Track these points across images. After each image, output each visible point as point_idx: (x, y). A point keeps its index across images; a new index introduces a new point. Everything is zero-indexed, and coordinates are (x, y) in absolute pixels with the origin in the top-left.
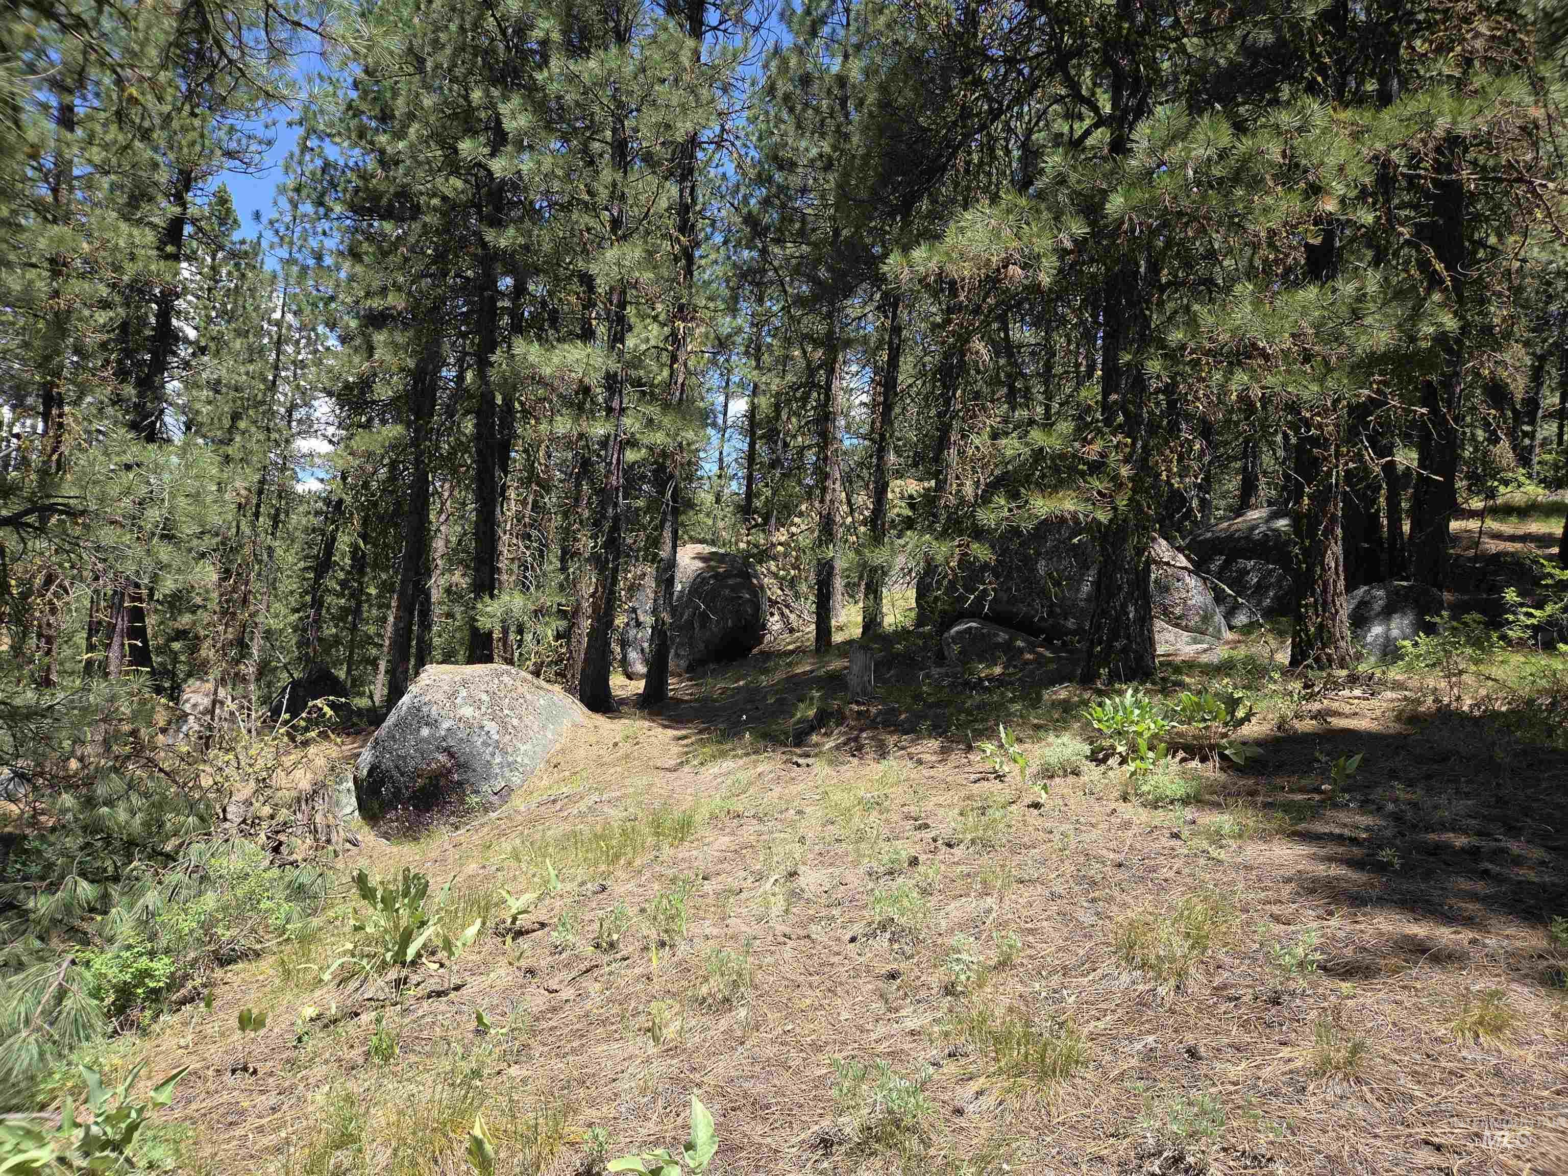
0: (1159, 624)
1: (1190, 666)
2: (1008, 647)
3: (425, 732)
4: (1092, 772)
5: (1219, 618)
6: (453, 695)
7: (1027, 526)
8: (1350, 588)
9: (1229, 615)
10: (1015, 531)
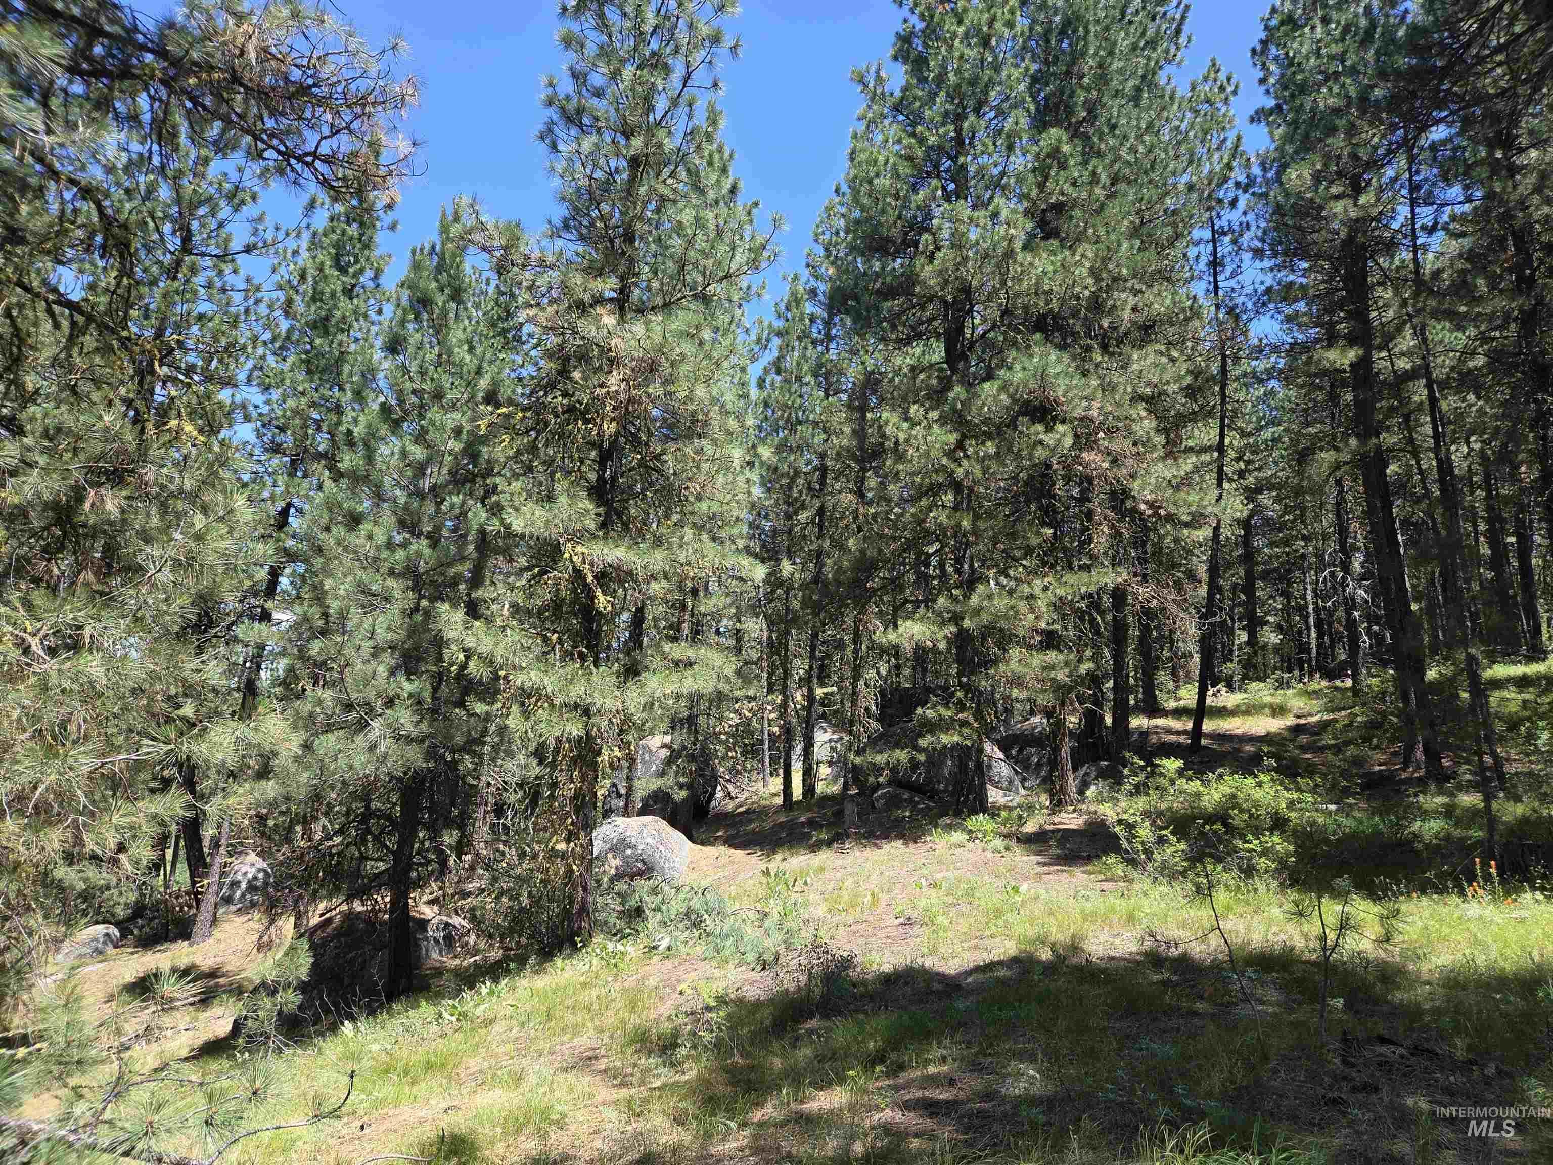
0: (988, 786)
1: (1005, 807)
2: (911, 801)
3: (629, 852)
4: (970, 845)
5: (1017, 782)
6: (641, 832)
7: (939, 747)
8: (1075, 769)
9: (1023, 780)
10: (935, 749)
